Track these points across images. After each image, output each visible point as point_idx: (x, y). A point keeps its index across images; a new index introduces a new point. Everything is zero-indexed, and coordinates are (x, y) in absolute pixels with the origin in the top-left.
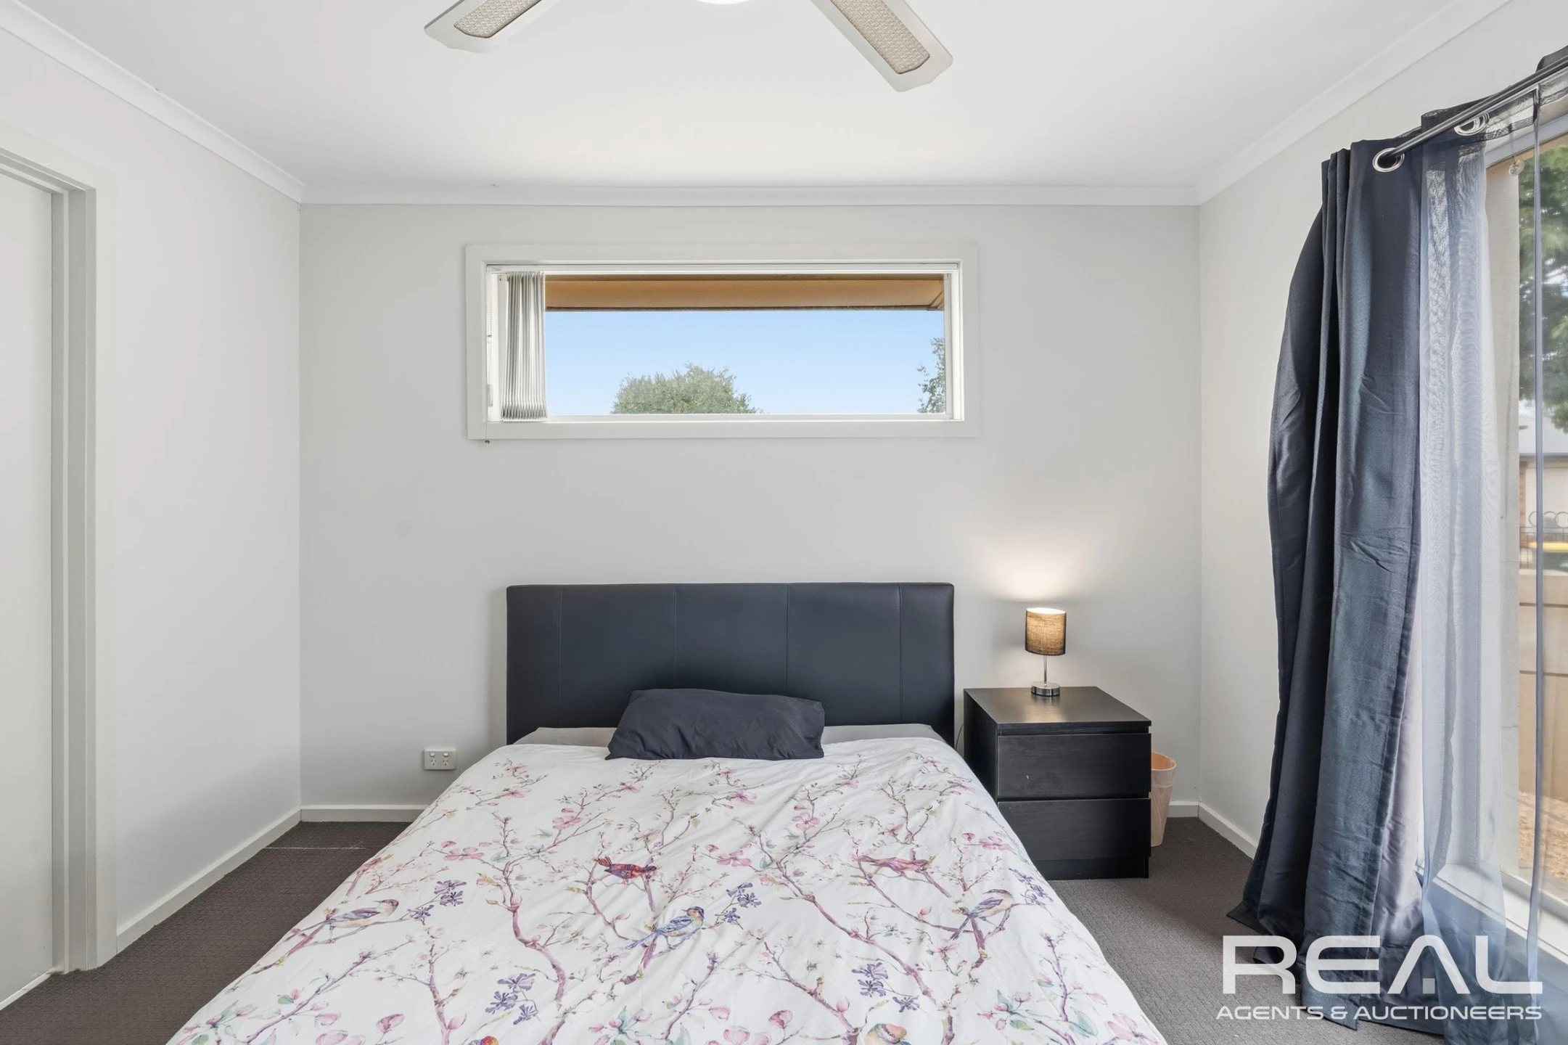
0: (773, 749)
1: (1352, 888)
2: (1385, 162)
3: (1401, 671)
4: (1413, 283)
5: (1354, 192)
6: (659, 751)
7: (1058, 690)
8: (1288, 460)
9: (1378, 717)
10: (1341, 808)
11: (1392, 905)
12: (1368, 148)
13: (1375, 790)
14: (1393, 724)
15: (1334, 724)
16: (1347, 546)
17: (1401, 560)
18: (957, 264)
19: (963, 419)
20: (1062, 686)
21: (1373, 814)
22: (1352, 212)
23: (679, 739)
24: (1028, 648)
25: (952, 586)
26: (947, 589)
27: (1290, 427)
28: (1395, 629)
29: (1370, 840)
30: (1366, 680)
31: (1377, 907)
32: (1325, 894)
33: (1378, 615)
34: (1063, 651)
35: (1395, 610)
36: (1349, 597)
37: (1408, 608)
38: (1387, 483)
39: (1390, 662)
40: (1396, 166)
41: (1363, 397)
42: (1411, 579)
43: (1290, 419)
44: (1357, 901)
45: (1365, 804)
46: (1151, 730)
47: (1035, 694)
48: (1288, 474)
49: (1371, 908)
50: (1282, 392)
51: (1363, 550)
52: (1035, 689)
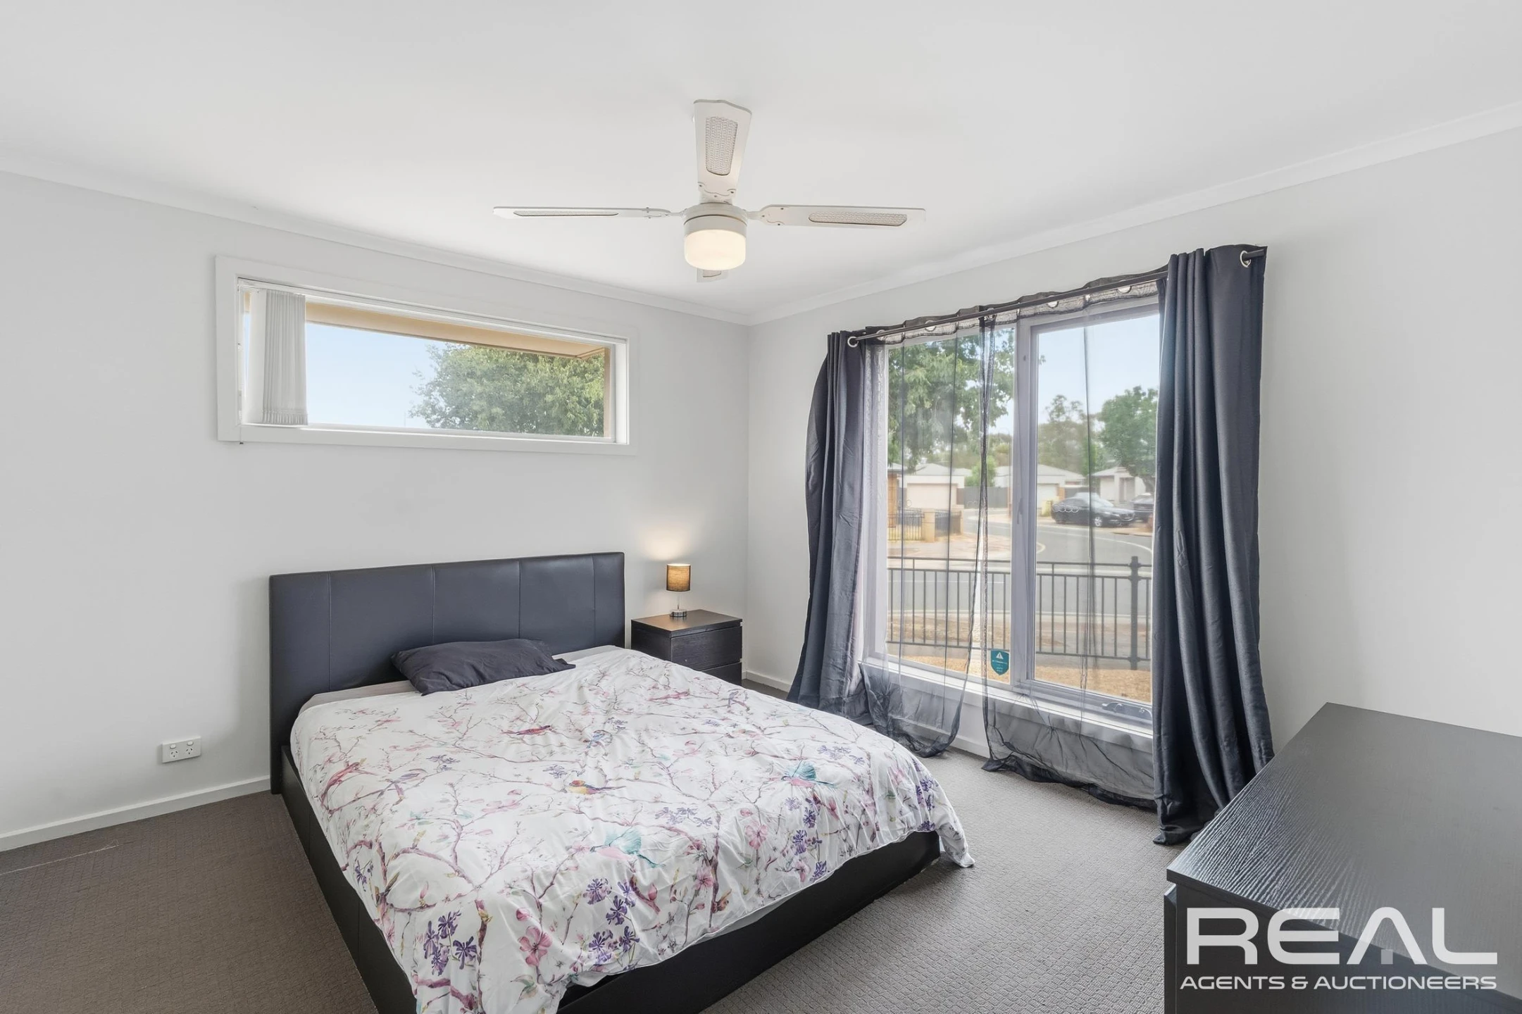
0: (542, 668)
1: (839, 673)
2: (853, 342)
3: (856, 572)
4: (861, 407)
5: (841, 354)
6: (462, 683)
7: (686, 612)
8: (813, 477)
9: (848, 593)
10: (835, 636)
11: (851, 676)
12: (846, 334)
13: (846, 626)
14: (853, 595)
15: (833, 600)
16: (838, 516)
17: (856, 521)
18: (625, 340)
19: (628, 443)
20: (688, 610)
21: (845, 637)
22: (841, 358)
23: (474, 673)
24: (668, 588)
25: (623, 553)
26: (620, 556)
27: (814, 460)
28: (854, 553)
29: (844, 649)
30: (844, 576)
31: (847, 679)
32: (829, 679)
33: (849, 547)
34: (689, 589)
35: (854, 544)
36: (839, 540)
37: (858, 544)
38: (852, 488)
39: (852, 568)
40: (856, 345)
41: (844, 448)
42: (859, 531)
43: (815, 457)
44: (839, 679)
45: (843, 633)
46: (742, 624)
47: (673, 616)
48: (815, 482)
49: (844, 680)
50: (810, 443)
51: (844, 518)
52: (673, 613)
